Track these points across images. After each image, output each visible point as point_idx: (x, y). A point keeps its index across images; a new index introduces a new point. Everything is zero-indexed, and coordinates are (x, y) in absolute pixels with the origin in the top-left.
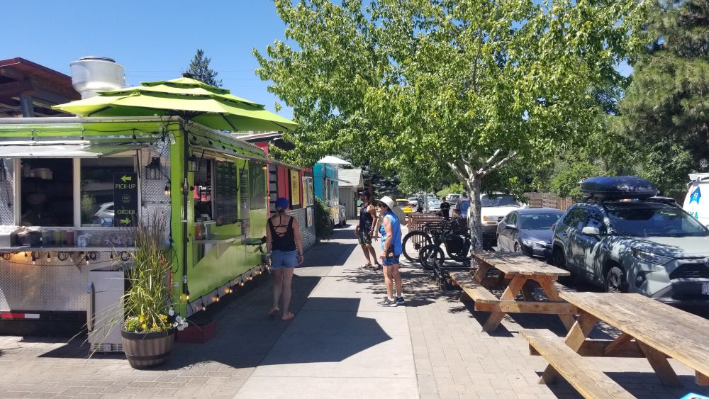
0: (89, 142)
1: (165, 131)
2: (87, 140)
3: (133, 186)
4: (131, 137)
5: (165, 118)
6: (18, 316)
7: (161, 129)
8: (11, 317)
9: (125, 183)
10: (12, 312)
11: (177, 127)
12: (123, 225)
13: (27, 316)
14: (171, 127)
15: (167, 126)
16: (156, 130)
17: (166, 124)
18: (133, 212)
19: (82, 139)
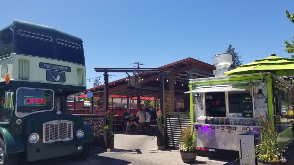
0: (231, 85)
1: (264, 78)
2: (231, 84)
3: (251, 101)
4: (249, 82)
5: (264, 73)
6: (207, 150)
7: (262, 78)
8: (204, 150)
9: (247, 100)
10: (205, 148)
11: (270, 76)
12: (247, 117)
13: (210, 150)
14: (267, 77)
15: (265, 76)
16: (260, 78)
17: (265, 75)
18: (251, 111)
19: (229, 84)
